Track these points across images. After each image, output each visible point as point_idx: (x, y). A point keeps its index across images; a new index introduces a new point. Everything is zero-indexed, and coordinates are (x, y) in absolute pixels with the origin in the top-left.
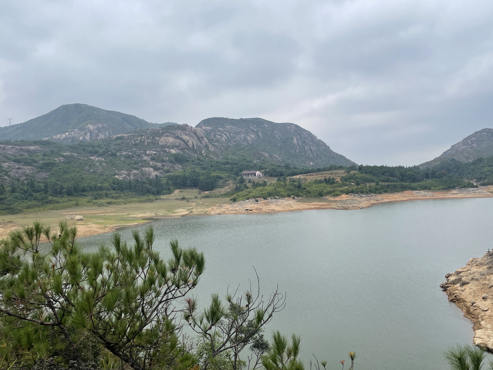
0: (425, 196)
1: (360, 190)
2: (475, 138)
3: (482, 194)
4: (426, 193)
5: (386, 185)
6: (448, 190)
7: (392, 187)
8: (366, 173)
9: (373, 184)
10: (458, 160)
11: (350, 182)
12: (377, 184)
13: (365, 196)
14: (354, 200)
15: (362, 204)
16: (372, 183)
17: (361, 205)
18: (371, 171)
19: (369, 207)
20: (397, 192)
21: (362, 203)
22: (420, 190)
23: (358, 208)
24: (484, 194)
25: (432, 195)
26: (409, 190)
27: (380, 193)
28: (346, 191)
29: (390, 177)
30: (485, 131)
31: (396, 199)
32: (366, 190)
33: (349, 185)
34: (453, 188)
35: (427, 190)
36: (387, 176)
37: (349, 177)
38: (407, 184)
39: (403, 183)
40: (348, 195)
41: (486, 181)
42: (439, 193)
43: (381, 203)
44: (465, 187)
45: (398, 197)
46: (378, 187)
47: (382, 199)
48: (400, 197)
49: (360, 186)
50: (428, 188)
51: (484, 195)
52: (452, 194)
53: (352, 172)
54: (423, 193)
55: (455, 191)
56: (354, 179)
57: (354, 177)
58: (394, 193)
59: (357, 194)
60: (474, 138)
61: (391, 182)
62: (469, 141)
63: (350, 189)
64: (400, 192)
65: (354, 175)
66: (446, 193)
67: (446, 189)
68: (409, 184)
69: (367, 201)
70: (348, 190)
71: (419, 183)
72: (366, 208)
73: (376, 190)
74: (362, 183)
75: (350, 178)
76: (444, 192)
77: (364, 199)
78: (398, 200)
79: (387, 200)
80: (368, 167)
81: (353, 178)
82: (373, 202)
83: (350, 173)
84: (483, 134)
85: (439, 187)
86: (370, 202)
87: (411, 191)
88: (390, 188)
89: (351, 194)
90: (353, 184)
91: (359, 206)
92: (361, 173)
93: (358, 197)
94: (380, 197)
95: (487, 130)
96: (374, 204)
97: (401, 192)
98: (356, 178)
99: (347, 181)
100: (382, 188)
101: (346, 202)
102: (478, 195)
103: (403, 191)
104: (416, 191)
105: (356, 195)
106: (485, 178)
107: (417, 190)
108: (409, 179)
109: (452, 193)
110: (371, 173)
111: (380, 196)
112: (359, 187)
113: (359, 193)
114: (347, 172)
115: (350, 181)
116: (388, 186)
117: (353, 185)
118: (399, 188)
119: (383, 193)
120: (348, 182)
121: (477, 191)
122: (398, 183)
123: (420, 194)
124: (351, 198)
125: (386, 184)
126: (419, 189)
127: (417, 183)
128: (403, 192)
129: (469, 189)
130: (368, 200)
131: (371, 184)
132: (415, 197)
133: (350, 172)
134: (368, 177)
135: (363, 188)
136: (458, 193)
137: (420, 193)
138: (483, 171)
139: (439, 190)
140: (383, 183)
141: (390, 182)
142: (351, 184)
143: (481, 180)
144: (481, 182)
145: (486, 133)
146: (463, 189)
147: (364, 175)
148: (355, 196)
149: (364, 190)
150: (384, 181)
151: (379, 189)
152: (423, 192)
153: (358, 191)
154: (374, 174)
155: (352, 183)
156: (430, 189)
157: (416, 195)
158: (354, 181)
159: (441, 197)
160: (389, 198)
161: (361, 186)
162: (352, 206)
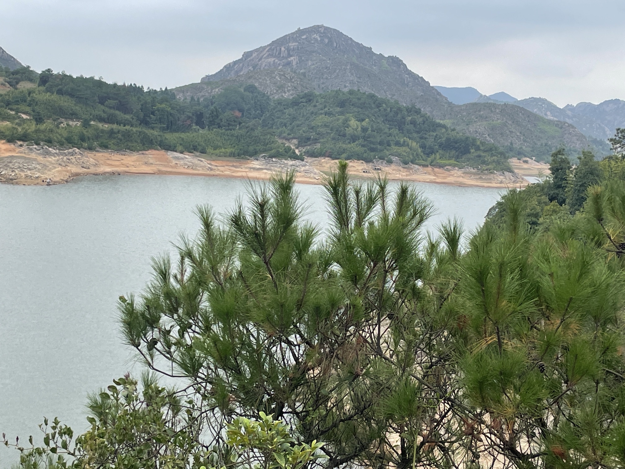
0: (193, 167)
1: (45, 136)
2: (297, 44)
3: (312, 175)
4: (196, 161)
5: (106, 129)
6: (243, 158)
7: (120, 136)
8: (60, 92)
9: (75, 124)
10: (261, 90)
11: (17, 111)
12: (86, 124)
13: (54, 151)
14: (29, 159)
15: (49, 173)
16: (72, 120)
17: (48, 175)
18: (72, 89)
19: (67, 181)
20: (132, 149)
21: (49, 170)
22: (182, 153)
23: (39, 181)
24: (315, 176)
25: (209, 168)
26: (157, 150)
27: (90, 149)
28: (7, 133)
29: (117, 112)
30: (319, 32)
31: (128, 167)
32: (59, 137)
33: (14, 118)
34: (254, 154)
35: (198, 154)
36: (110, 108)
37: (17, 97)
38: (156, 133)
39: (146, 131)
40: (13, 146)
41: (318, 146)
42: (224, 164)
43: (93, 174)
44: (278, 155)
45: (132, 163)
46: (87, 132)
47: (97, 164)
48: (138, 163)
49: (45, 125)
50: (200, 148)
51: (315, 178)
52: (251, 168)
53: (24, 86)
54: (189, 160)
55: (256, 164)
56: (29, 105)
57: (29, 99)
58: (124, 153)
59: (38, 144)
60: (293, 44)
61: (119, 123)
62: (283, 49)
63: (20, 129)
64: (138, 151)
65: (29, 94)
66: (238, 164)
67: (239, 155)
68: (160, 134)
69: (60, 164)
70: (15, 132)
71: (183, 135)
72: (59, 183)
73: (83, 139)
74: (49, 118)
75: (18, 101)
76: (233, 161)
77: (52, 159)
78: (133, 170)
79: (108, 169)
80: (64, 78)
81: (25, 101)
82: (74, 169)
83: (18, 86)
84: (314, 38)
85: (223, 150)
86: (69, 168)
87: (163, 152)
88: (114, 138)
89: (21, 143)
90: (24, 116)
91: (43, 176)
92: (47, 91)
93: (40, 154)
94: (91, 159)
95: (322, 30)
96: (77, 175)
97: (141, 152)
98: (32, 103)
99: (10, 106)
100: (97, 137)
101: (10, 162)
102: (303, 176)
103: (144, 150)
104: (175, 153)
105: (35, 146)
106: (316, 141)
107: (176, 151)
108: (160, 121)
109: (251, 165)
110: (72, 95)
111: (92, 155)
112: (42, 127)
113: (42, 143)
114: (9, 83)
115: (18, 109)
116: (112, 133)
117: (24, 121)
118: (136, 142)
119: (98, 149)
120: (12, 109)
121: (303, 168)
122: (134, 129)
123: (182, 162)
124: (21, 153)
125: (106, 127)
126: (180, 148)
127: (177, 135)
128: (144, 152)
129: (286, 162)
130: (63, 164)
131: (71, 123)
132: (172, 167)
133: (17, 83)
134: (66, 104)
135: (51, 131)
136: (262, 169)
137: (182, 159)
138: (313, 124)
139: (225, 156)
140: (100, 125)
141: (117, 124)
142: (19, 117)
143: (309, 143)
144: (308, 147)
145: (320, 37)
146: (274, 160)
147: (55, 97)
148: (31, 149)
149: (54, 137)
150: (101, 120)
151: (89, 138)
152: (188, 158)
153: (39, 138)
154: (80, 99)
155: (24, 113)
156: (203, 152)
157: (174, 162)
158: (28, 109)
159: (227, 173)
160: (113, 163)
161: (48, 124)
162: (27, 176)
